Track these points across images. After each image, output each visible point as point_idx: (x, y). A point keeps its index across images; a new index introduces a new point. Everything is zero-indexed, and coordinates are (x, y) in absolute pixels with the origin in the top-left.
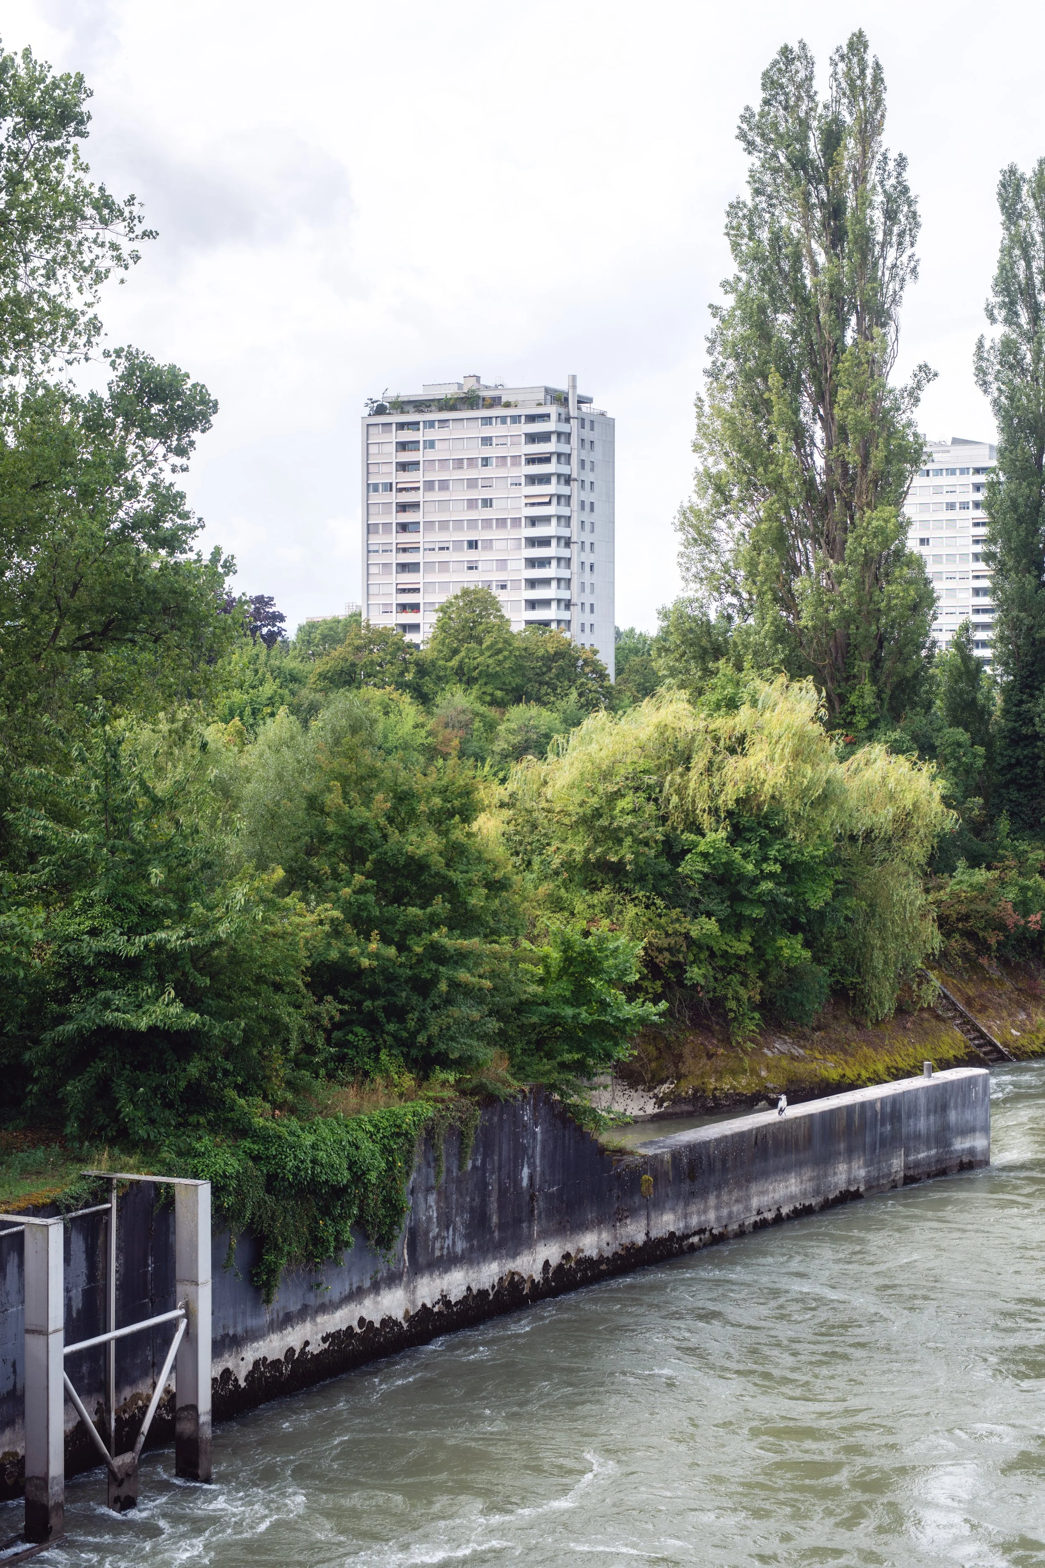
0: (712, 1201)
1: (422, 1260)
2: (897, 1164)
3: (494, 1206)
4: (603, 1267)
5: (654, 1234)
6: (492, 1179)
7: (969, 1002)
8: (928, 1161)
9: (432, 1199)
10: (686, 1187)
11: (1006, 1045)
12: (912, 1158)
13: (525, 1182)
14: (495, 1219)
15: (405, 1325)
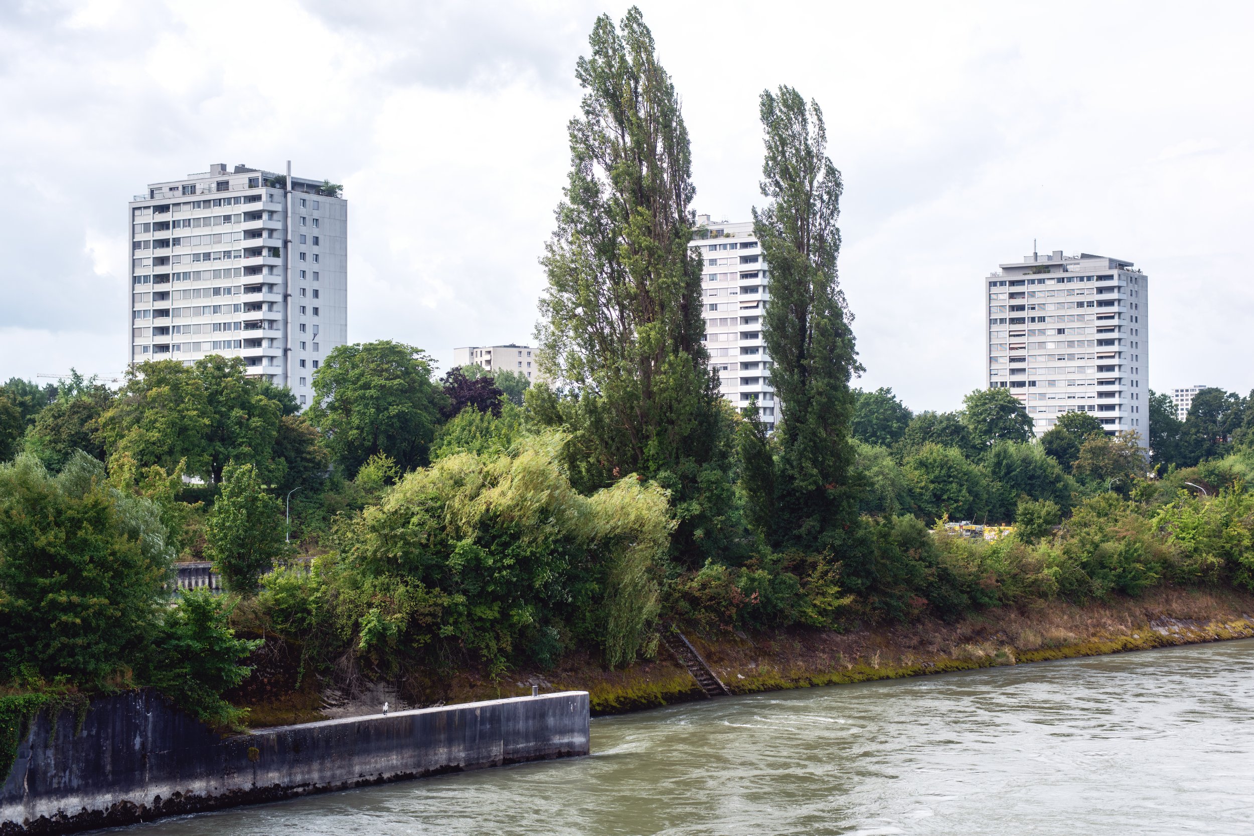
0: (316, 766)
1: (41, 788)
2: (497, 750)
3: (108, 758)
4: (212, 802)
5: (259, 784)
6: (107, 745)
7: (709, 656)
8: (527, 750)
9: (50, 753)
10: (291, 756)
11: (727, 684)
12: (511, 747)
13: (137, 747)
14: (109, 768)
15: (25, 828)
